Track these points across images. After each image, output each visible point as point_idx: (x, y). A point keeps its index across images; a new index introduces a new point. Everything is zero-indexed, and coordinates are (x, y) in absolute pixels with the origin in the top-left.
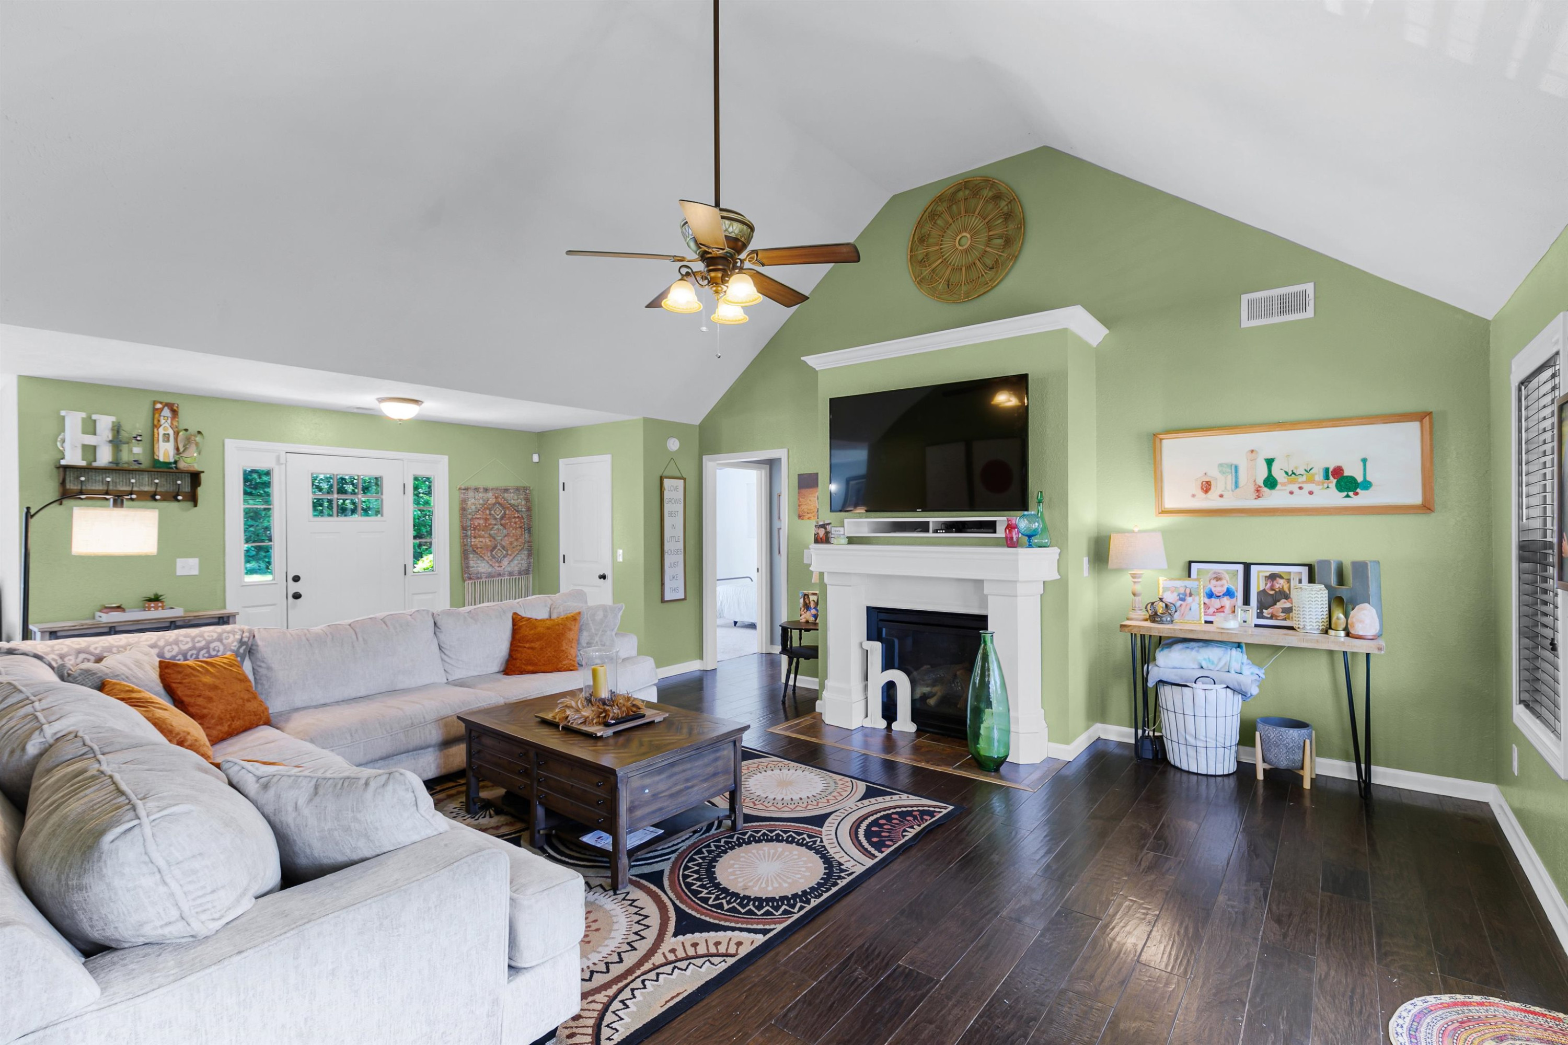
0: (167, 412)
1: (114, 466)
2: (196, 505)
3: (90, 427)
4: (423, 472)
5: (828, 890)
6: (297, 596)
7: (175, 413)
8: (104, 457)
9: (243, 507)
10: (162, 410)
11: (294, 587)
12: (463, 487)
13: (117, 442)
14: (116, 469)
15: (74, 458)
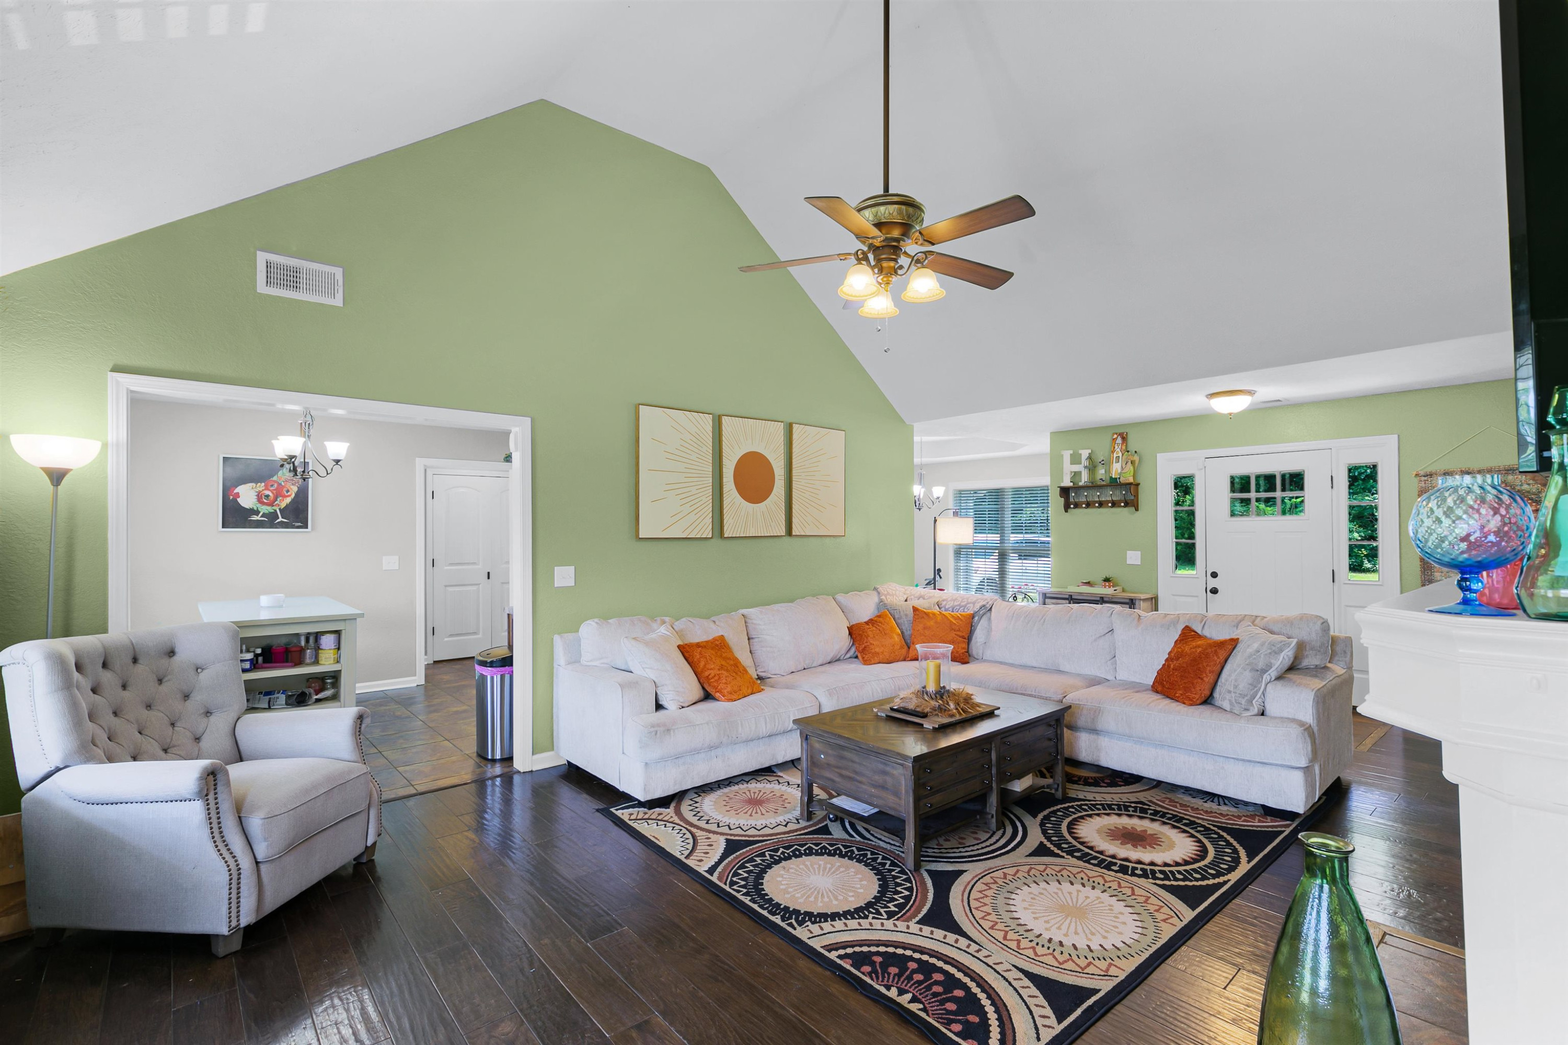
0: (1119, 440)
1: (1090, 484)
2: (1137, 510)
3: (1075, 459)
4: (1363, 458)
5: (761, 907)
6: (1214, 591)
7: (1124, 439)
8: (1084, 479)
9: (1174, 509)
10: (1117, 438)
11: (1213, 583)
12: (1422, 473)
13: (1092, 468)
14: (1093, 486)
15: (1067, 483)
